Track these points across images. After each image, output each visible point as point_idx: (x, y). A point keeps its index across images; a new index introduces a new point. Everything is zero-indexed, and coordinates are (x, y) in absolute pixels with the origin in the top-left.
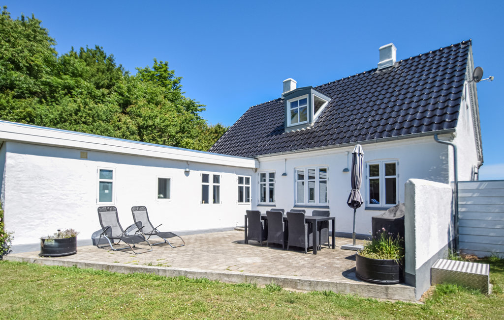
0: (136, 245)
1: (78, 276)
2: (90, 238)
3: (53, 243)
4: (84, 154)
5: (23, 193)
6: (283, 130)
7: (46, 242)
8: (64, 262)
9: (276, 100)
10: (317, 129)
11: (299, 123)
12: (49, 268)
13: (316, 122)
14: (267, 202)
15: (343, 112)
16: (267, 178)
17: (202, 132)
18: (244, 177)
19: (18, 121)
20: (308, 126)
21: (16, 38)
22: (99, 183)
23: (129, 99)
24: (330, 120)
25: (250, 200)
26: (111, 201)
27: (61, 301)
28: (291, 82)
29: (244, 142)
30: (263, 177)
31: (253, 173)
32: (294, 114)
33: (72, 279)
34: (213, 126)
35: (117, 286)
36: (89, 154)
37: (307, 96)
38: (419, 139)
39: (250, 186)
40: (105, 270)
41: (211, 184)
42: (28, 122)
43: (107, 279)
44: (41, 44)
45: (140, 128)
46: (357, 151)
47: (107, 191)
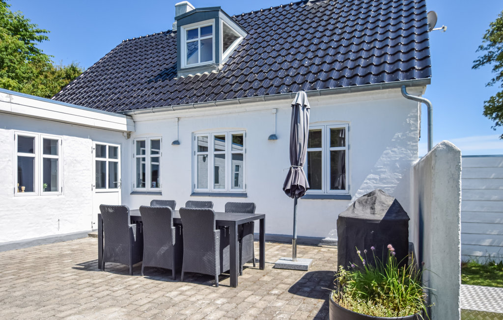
6: (175, 74)
9: (163, 33)
10: (228, 74)
11: (200, 64)
13: (226, 64)
14: (148, 187)
15: (265, 51)
16: (148, 148)
17: (41, 73)
18: (107, 145)
20: (214, 68)
24: (247, 63)
25: (119, 184)
28: (188, 6)
29: (110, 89)
30: (142, 147)
31: (123, 140)
32: (192, 51)
34: (63, 68)
37: (211, 22)
38: (379, 93)
39: (119, 160)
41: (39, 156)
46: (300, 102)
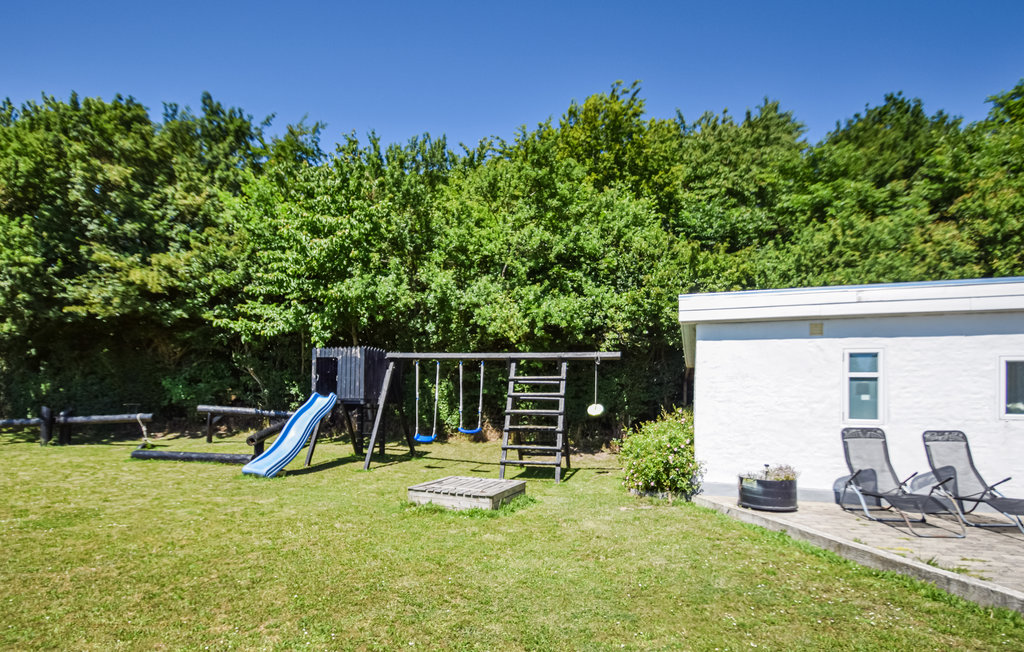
0: (930, 519)
1: (780, 548)
2: (829, 487)
3: (755, 486)
4: (816, 326)
5: (720, 402)
7: (744, 483)
8: (767, 521)
12: (742, 525)
19: (728, 289)
21: (737, 154)
22: (847, 381)
23: (956, 185)
26: (876, 417)
27: (730, 578)
33: (767, 551)
35: (837, 584)
36: (827, 325)
40: (832, 550)
42: (744, 288)
43: (825, 567)
44: (778, 143)
45: (984, 244)
47: (865, 397)
